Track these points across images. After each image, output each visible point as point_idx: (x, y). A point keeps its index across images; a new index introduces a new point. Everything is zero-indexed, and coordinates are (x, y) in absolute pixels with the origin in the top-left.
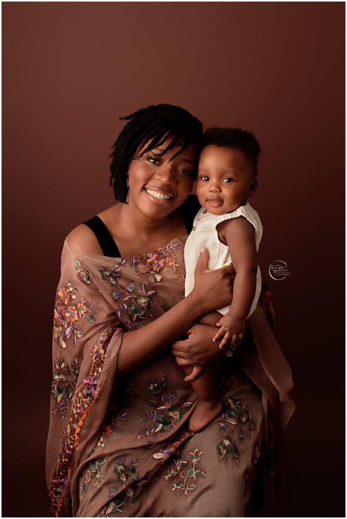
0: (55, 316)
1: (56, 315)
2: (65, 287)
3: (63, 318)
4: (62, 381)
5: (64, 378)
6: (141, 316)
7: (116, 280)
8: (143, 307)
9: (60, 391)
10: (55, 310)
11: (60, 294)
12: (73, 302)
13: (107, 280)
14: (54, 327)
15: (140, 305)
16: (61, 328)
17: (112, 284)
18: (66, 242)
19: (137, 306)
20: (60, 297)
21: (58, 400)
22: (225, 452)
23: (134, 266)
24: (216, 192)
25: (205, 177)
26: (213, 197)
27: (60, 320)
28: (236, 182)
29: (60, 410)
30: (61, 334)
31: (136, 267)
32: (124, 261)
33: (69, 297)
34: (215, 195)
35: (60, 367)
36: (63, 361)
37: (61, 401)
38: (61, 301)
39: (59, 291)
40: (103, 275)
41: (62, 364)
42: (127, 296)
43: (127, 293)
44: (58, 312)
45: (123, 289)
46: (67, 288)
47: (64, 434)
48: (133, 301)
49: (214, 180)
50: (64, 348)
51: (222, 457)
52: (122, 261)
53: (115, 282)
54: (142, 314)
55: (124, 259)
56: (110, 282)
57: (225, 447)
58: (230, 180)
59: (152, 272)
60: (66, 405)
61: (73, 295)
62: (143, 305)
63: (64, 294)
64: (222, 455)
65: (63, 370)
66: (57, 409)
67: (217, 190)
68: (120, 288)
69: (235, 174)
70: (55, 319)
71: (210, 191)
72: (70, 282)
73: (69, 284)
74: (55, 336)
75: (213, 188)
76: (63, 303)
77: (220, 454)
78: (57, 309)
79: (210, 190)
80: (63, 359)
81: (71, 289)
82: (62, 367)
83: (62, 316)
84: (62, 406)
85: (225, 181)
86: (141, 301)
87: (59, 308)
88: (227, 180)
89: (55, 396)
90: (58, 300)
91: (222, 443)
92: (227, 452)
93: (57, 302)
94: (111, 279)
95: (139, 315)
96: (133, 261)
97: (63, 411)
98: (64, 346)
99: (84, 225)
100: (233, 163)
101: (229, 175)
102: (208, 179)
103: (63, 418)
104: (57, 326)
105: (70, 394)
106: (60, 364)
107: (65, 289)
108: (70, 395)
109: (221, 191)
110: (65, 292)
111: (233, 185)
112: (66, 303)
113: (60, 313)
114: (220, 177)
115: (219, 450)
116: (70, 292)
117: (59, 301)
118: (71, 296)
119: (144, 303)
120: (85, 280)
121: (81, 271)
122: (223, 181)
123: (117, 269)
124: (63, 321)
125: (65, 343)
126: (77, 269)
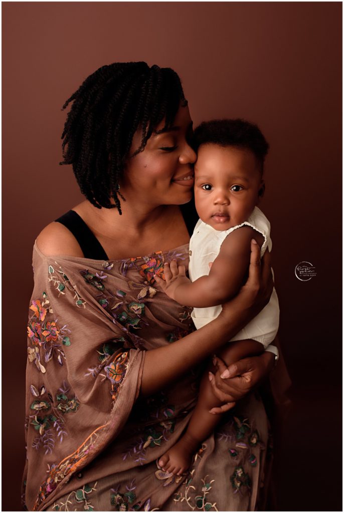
0: (29, 335)
1: (30, 333)
2: (39, 299)
3: (39, 337)
4: (43, 409)
5: (45, 405)
6: (135, 326)
7: (102, 285)
8: (136, 314)
9: (41, 421)
10: (28, 328)
11: (33, 308)
12: (51, 317)
13: (92, 284)
14: (29, 348)
15: (133, 313)
16: (37, 348)
17: (98, 289)
18: (35, 246)
19: (130, 314)
20: (34, 312)
21: (40, 432)
22: (239, 484)
23: (124, 273)
24: (223, 204)
25: (206, 185)
26: (220, 211)
27: (36, 339)
28: (248, 189)
29: (43, 443)
30: (37, 356)
31: (126, 273)
32: (112, 266)
33: (46, 311)
34: (222, 208)
35: (40, 393)
36: (43, 387)
37: (44, 433)
38: (35, 316)
39: (32, 304)
40: (86, 279)
41: (41, 390)
42: (117, 303)
43: (117, 299)
44: (31, 329)
45: (111, 293)
46: (43, 300)
47: (48, 470)
48: (125, 309)
49: (218, 191)
50: (44, 373)
51: (237, 491)
52: (110, 265)
53: (101, 287)
54: (136, 324)
55: (112, 262)
56: (96, 287)
57: (239, 479)
58: (238, 188)
59: (146, 282)
60: (50, 436)
61: (51, 308)
62: (136, 313)
63: (38, 307)
64: (236, 488)
65: (43, 397)
66: (39, 443)
67: (225, 202)
68: (108, 293)
69: (246, 180)
70: (29, 338)
71: (216, 204)
72: (44, 293)
73: (44, 296)
74: (31, 358)
75: (219, 200)
76: (38, 319)
77: (234, 486)
78: (30, 327)
79: (216, 202)
80: (44, 384)
81: (47, 302)
82: (42, 393)
83: (38, 335)
84: (44, 439)
86: (134, 307)
87: (34, 325)
88: (235, 188)
89: (36, 428)
90: (31, 317)
91: (235, 474)
94: (96, 283)
95: (133, 325)
96: (123, 265)
97: (47, 444)
98: (43, 370)
99: (58, 223)
101: (239, 182)
102: (210, 188)
103: (46, 453)
104: (33, 347)
105: (54, 423)
106: (40, 390)
107: (39, 302)
108: (55, 424)
109: (229, 203)
110: (39, 305)
111: (243, 194)
112: (43, 319)
113: (35, 330)
114: (227, 186)
115: (233, 482)
116: (47, 306)
118: (48, 310)
119: (138, 310)
120: (59, 290)
121: (54, 278)
122: (231, 189)
123: (102, 276)
124: (39, 340)
125: (45, 368)
126: (49, 276)
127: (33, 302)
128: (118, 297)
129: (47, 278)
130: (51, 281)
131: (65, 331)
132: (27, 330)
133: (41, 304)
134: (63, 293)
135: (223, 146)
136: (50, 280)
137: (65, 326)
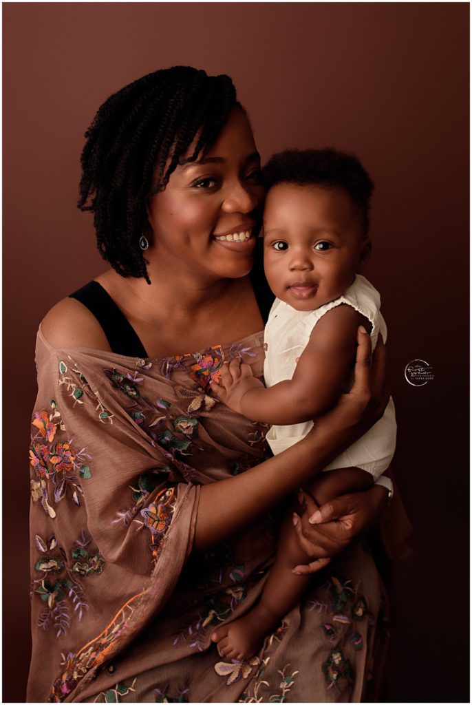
0: (32, 462)
1: (34, 460)
2: (46, 411)
3: (46, 465)
4: (53, 571)
5: (56, 564)
6: (184, 451)
7: (136, 390)
8: (185, 435)
9: (50, 588)
10: (31, 452)
11: (37, 423)
12: (63, 437)
13: (122, 389)
14: (32, 481)
15: (181, 432)
16: (43, 482)
17: (130, 396)
18: (39, 333)
19: (176, 434)
20: (38, 429)
21: (50, 604)
22: (335, 676)
23: (167, 374)
24: (303, 270)
25: (280, 243)
26: (299, 279)
27: (41, 469)
28: (339, 248)
29: (53, 620)
30: (44, 493)
31: (171, 375)
32: (150, 365)
33: (56, 428)
34: (301, 276)
35: (49, 547)
36: (54, 538)
37: (54, 605)
38: (40, 435)
39: (35, 418)
40: (113, 381)
41: (51, 542)
42: (158, 417)
43: (157, 411)
44: (35, 454)
45: (150, 404)
46: (50, 412)
47: (63, 662)
48: (169, 427)
49: (296, 249)
50: (54, 519)
51: (332, 685)
52: (146, 364)
53: (135, 393)
54: (185, 448)
55: (150, 361)
56: (127, 394)
57: (335, 668)
58: (326, 246)
59: (200, 389)
60: (64, 611)
61: (62, 424)
62: (185, 432)
63: (45, 424)
64: (331, 682)
65: (54, 553)
66: (47, 619)
67: (305, 266)
68: (146, 404)
69: (337, 233)
70: (33, 467)
71: (292, 270)
72: (53, 401)
73: (53, 406)
74: (35, 496)
75: (297, 263)
76: (44, 439)
77: (327, 679)
78: (33, 451)
79: (292, 266)
80: (54, 534)
81: (57, 414)
82: (52, 547)
83: (45, 462)
84: (57, 613)
85: (318, 248)
86: (182, 425)
87: (38, 448)
88: (321, 246)
89: (44, 597)
91: (329, 660)
92: (338, 677)
93: (34, 438)
94: (128, 388)
95: (181, 450)
96: (166, 365)
97: (58, 622)
98: (53, 514)
99: (72, 299)
100: (332, 214)
101: (326, 236)
102: (285, 247)
103: (58, 635)
104: (38, 480)
105: (70, 590)
106: (48, 543)
107: (46, 414)
108: (71, 593)
109: (312, 267)
110: (46, 419)
111: (333, 254)
112: (51, 439)
113: (40, 456)
114: (309, 242)
115: (326, 673)
116: (57, 420)
117: (36, 437)
118: (58, 427)
119: (187, 428)
120: (74, 397)
121: (67, 380)
122: (314, 248)
123: (136, 378)
124: (46, 470)
125: (55, 510)
126: (60, 377)
127: (37, 415)
128: (159, 408)
129: (57, 379)
130: (63, 384)
131: (83, 457)
132: (29, 455)
133: (48, 417)
134: (80, 402)
135: (301, 185)
136: (61, 383)
137: (83, 450)
